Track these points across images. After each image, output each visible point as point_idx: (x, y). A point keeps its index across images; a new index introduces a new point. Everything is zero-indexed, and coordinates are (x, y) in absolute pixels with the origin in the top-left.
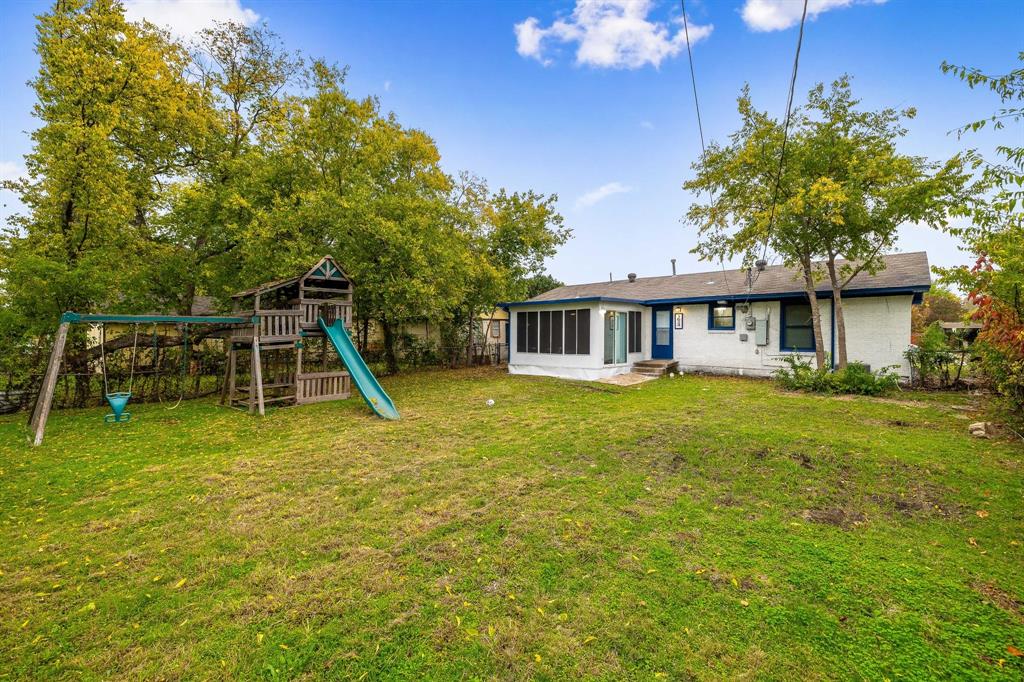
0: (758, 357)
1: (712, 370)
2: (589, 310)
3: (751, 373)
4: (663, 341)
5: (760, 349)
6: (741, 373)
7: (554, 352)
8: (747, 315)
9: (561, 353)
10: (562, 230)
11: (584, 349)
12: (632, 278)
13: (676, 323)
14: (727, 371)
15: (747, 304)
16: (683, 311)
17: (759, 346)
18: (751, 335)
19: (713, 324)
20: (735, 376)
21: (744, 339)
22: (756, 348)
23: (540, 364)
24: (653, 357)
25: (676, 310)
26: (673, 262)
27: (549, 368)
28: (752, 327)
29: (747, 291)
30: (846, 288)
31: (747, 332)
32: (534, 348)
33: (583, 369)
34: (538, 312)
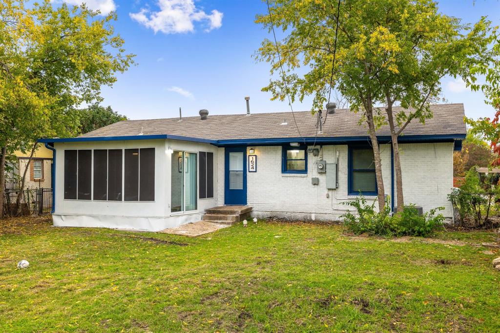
0: (329, 201)
1: (286, 216)
2: (154, 149)
3: (323, 218)
4: (236, 185)
5: (330, 193)
6: (313, 218)
7: (112, 198)
8: (318, 158)
9: (120, 199)
10: (122, 54)
11: (148, 195)
12: (204, 114)
13: (250, 166)
14: (300, 216)
15: (318, 147)
16: (257, 152)
17: (329, 189)
18: (322, 179)
19: (287, 167)
20: (307, 221)
21: (316, 182)
22: (326, 192)
23: (94, 213)
24: (225, 203)
25: (249, 152)
26: (247, 100)
27: (105, 218)
28: (323, 171)
29: (320, 133)
30: (402, 134)
31: (318, 176)
32: (86, 194)
33: (147, 218)
34: (91, 150)
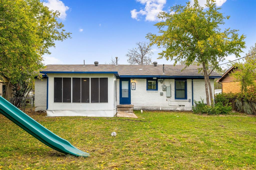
0: (167, 102)
1: (149, 108)
2: (107, 78)
3: (166, 109)
4: (125, 95)
5: (168, 99)
6: (161, 109)
8: (162, 84)
9: (89, 102)
11: (105, 99)
12: (96, 64)
13: (132, 87)
14: (155, 108)
15: (163, 80)
16: (135, 81)
17: (167, 97)
18: (165, 93)
19: (149, 87)
20: (158, 110)
21: (162, 94)
22: (166, 98)
23: (73, 109)
24: (120, 104)
25: (132, 81)
26: (117, 58)
28: (165, 90)
29: (163, 74)
31: (163, 92)
32: (68, 100)
33: (104, 111)
34: (71, 78)
